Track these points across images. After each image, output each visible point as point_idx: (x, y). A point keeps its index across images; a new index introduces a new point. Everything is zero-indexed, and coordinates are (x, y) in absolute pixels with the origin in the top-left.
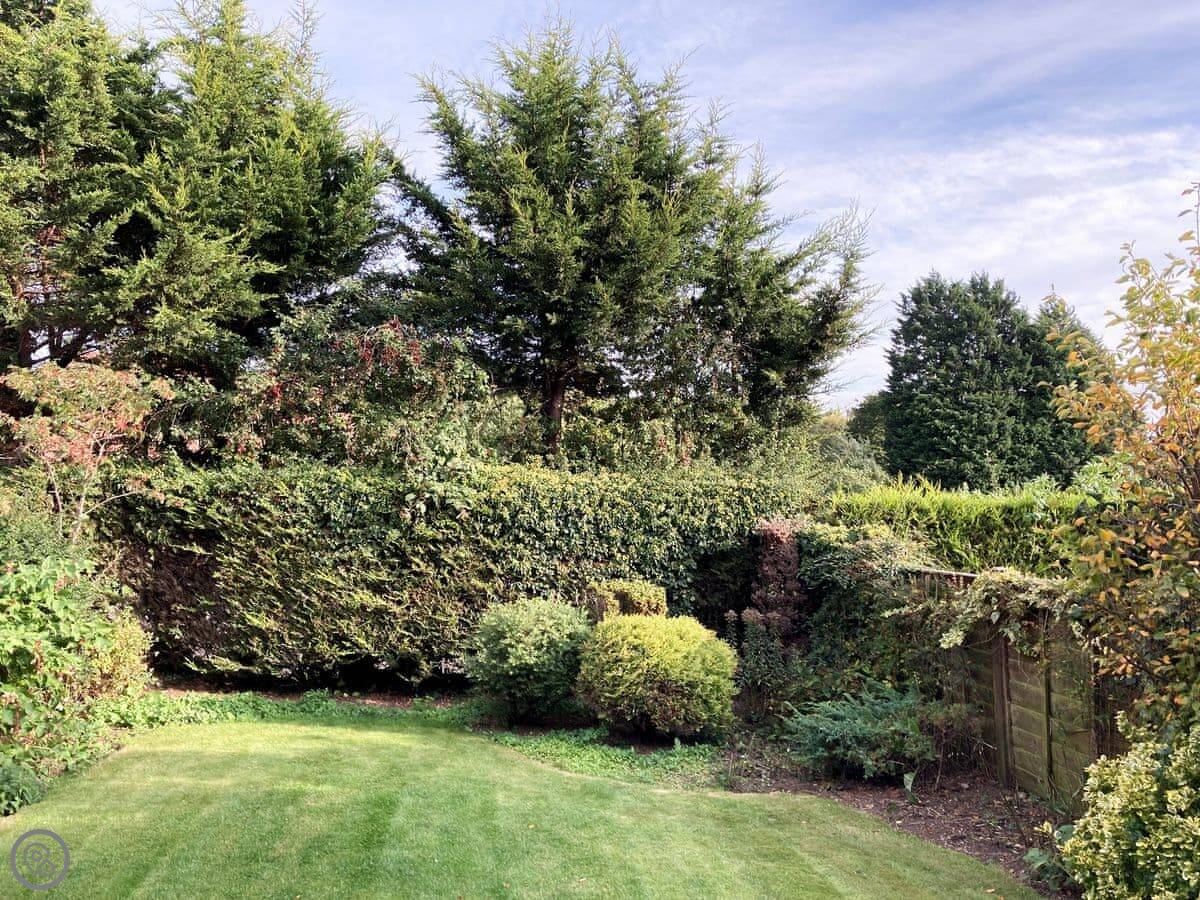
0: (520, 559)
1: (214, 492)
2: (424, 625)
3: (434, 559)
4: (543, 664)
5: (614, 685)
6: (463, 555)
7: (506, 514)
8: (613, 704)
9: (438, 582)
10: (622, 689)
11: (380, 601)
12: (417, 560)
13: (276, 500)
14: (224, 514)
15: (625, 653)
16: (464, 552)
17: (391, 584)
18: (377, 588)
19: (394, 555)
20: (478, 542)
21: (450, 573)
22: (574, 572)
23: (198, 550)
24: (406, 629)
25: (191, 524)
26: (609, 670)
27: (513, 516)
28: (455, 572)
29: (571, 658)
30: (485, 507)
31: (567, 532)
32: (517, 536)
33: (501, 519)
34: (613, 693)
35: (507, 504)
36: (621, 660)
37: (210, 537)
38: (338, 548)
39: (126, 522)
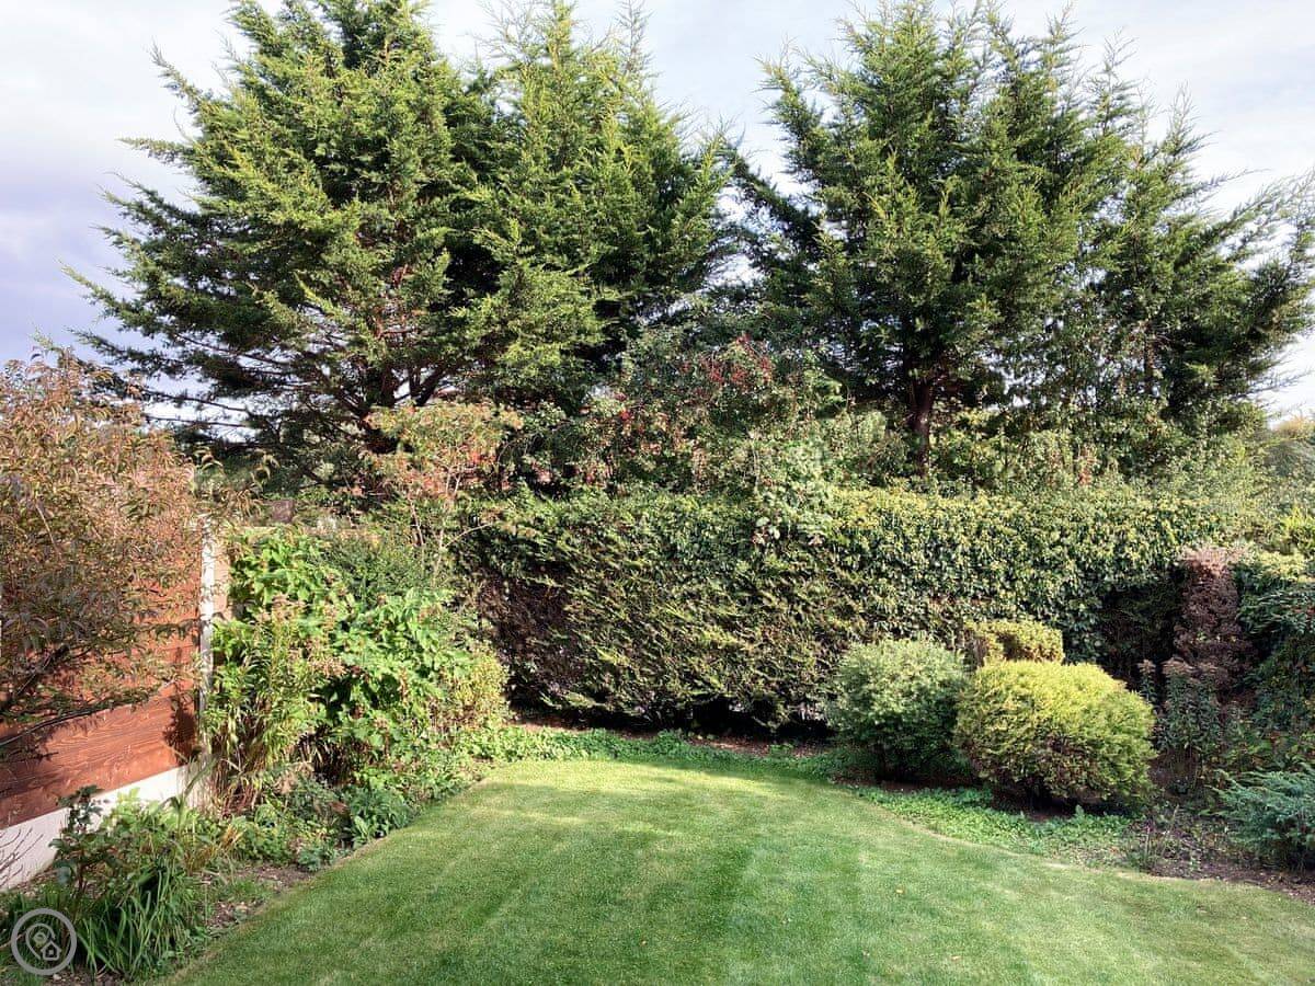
0: (884, 595)
1: (563, 524)
2: (779, 665)
3: (786, 593)
4: (913, 713)
5: (997, 741)
6: (818, 590)
7: (865, 545)
8: (997, 762)
9: (792, 619)
10: (1007, 745)
11: (730, 639)
12: (768, 595)
13: (622, 531)
14: (573, 546)
15: (1010, 704)
16: (820, 587)
17: (742, 620)
18: (728, 624)
19: (744, 589)
20: (834, 575)
21: (804, 609)
22: (948, 611)
23: (550, 583)
24: (760, 669)
25: (543, 556)
26: (992, 723)
27: (874, 547)
28: (810, 609)
29: (946, 708)
30: (841, 537)
31: (937, 564)
32: (879, 569)
33: (860, 550)
34: (997, 749)
35: (866, 533)
36: (1005, 712)
37: (560, 569)
38: (686, 580)
39: (483, 555)
